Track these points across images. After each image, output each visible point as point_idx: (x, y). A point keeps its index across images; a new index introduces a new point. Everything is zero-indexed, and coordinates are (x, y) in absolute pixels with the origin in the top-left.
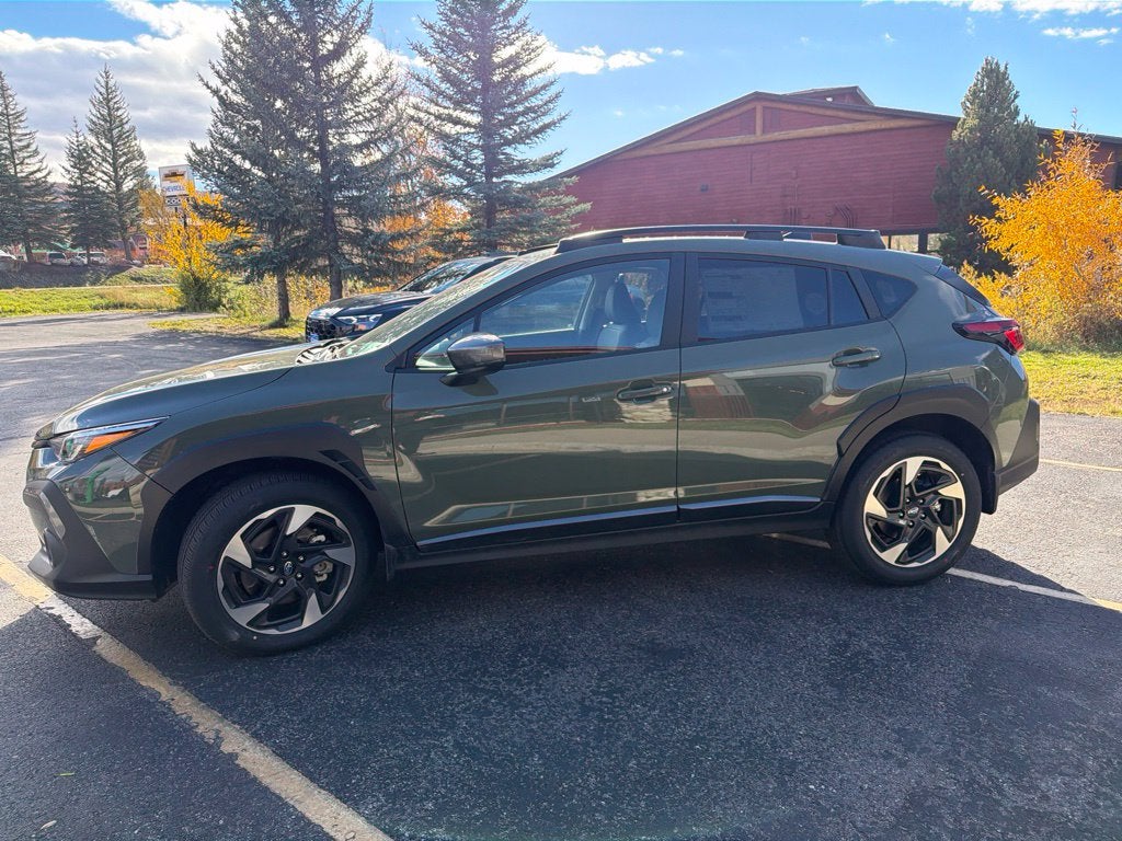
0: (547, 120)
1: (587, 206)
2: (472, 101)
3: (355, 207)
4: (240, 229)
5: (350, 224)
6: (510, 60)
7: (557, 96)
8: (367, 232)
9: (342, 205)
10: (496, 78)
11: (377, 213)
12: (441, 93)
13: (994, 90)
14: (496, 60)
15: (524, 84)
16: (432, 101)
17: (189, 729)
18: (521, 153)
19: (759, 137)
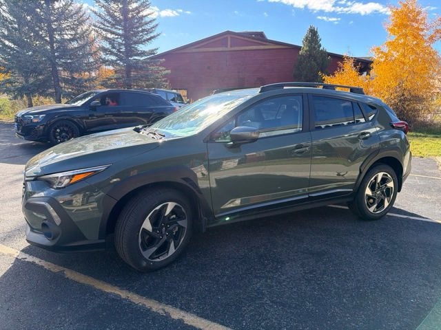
0: (152, 35)
1: (169, 71)
2: (120, 25)
3: (67, 67)
4: (9, 74)
5: (65, 74)
6: (137, 8)
7: (157, 25)
8: (73, 78)
9: (61, 66)
10: (130, 16)
11: (79, 70)
12: (105, 20)
13: (313, 37)
14: (131, 8)
15: (142, 20)
16: (102, 23)
17: (149, 310)
18: (141, 47)
19: (229, 48)
